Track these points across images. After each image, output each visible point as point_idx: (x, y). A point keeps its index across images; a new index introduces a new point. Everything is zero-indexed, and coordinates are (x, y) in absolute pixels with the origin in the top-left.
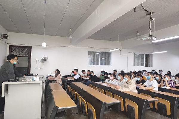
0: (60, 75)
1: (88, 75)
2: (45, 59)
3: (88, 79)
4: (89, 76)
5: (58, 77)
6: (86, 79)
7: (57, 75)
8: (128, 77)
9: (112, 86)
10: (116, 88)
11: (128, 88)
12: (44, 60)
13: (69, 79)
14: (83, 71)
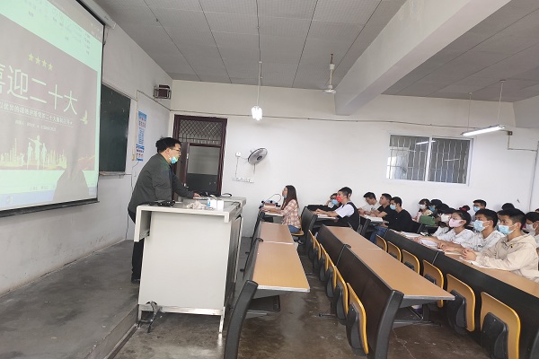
0: (294, 201)
1: (381, 209)
2: (260, 154)
3: (381, 220)
4: (384, 214)
5: (290, 208)
6: (373, 219)
7: (287, 201)
8: (514, 223)
9: (452, 249)
10: (461, 258)
11: (504, 262)
12: (257, 157)
13: (322, 215)
14: (369, 196)
